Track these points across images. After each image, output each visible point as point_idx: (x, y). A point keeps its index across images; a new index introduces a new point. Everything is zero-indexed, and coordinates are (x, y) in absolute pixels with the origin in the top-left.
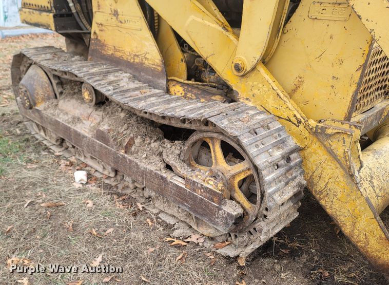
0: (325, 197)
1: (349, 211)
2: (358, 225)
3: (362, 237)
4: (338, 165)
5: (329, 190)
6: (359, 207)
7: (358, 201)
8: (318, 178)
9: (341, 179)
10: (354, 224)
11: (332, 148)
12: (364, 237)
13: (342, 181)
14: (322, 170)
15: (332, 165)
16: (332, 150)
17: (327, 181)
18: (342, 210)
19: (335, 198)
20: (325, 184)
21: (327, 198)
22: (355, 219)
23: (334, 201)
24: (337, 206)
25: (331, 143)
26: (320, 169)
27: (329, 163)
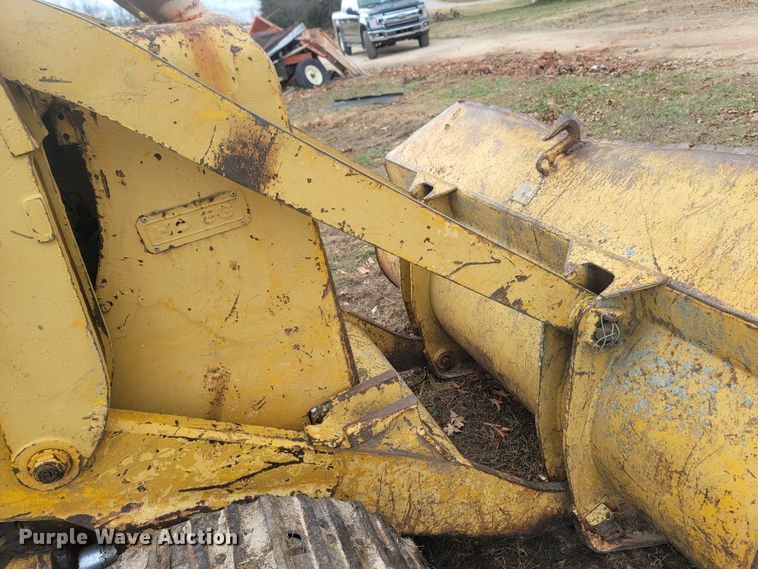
0: (418, 519)
1: (463, 503)
2: (485, 509)
3: (499, 516)
4: (409, 460)
5: (419, 502)
6: (473, 486)
7: (467, 480)
8: (390, 504)
9: (426, 473)
10: (480, 513)
11: (394, 447)
12: (501, 513)
13: (430, 475)
14: (390, 488)
15: (401, 466)
16: (396, 450)
17: (406, 495)
18: (453, 512)
19: (434, 506)
20: (406, 502)
21: (422, 519)
22: (476, 505)
23: (434, 510)
24: (443, 512)
25: (389, 441)
26: (386, 490)
27: (395, 468)
